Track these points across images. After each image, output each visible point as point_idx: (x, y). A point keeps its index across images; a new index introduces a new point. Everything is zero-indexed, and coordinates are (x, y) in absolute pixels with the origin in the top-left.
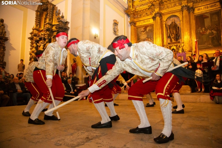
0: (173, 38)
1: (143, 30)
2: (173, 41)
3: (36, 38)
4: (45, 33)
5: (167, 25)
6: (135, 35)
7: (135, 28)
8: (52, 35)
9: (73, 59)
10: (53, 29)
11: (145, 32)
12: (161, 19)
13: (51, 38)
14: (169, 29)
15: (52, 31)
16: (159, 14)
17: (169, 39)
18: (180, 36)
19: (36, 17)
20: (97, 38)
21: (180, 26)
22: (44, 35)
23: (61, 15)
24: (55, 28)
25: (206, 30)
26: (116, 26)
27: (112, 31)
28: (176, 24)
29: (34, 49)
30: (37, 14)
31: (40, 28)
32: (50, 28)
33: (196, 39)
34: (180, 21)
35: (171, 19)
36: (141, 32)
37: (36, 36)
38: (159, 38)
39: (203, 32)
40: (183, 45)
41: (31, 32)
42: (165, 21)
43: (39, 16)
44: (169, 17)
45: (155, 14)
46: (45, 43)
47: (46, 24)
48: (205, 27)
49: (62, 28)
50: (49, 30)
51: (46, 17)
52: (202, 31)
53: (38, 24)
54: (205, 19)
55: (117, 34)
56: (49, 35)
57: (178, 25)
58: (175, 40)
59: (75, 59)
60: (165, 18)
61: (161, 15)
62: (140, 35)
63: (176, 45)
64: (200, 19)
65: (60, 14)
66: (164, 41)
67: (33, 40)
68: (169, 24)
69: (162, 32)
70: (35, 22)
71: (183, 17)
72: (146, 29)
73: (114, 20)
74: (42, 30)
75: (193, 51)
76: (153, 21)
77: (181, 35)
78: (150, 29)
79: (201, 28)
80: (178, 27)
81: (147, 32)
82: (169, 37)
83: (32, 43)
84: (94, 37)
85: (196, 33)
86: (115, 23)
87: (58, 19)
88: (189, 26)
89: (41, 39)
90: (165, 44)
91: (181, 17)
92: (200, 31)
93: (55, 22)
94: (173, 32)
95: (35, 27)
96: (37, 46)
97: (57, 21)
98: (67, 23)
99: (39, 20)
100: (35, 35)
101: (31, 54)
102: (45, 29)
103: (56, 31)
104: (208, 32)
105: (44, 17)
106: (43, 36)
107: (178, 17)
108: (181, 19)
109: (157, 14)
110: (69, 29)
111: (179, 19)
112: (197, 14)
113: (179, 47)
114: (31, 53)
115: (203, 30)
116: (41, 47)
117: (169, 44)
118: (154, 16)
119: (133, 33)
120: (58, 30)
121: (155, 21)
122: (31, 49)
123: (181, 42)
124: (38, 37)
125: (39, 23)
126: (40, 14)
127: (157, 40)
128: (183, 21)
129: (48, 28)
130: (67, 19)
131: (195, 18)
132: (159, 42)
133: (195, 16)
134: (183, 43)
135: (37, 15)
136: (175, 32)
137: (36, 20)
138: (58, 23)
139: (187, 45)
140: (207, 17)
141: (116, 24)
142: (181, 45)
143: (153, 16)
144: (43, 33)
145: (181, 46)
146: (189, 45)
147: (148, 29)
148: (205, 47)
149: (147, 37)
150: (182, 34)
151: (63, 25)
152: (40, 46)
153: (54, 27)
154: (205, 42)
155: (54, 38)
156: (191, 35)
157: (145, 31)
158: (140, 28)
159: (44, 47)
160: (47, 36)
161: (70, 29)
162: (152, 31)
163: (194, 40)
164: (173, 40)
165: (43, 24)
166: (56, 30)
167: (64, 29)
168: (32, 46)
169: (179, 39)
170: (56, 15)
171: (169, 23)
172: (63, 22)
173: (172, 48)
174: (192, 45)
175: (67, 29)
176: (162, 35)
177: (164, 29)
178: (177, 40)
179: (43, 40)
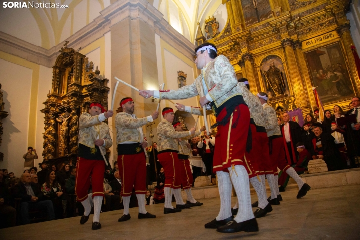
0: (276, 91)
2: (277, 95)
3: (54, 110)
4: (70, 101)
5: (263, 71)
8: (82, 103)
10: (82, 92)
12: (252, 64)
13: (79, 107)
14: (268, 76)
15: (82, 95)
16: (248, 56)
18: (286, 85)
19: (53, 77)
20: (155, 100)
21: (283, 71)
22: (68, 103)
23: (94, 70)
24: (86, 91)
25: (325, 72)
26: (183, 80)
28: (276, 68)
29: (51, 128)
30: (56, 71)
31: (61, 93)
32: (78, 92)
34: (283, 63)
35: (268, 62)
37: (54, 107)
39: (321, 76)
40: (293, 99)
41: (45, 101)
42: (259, 65)
43: (58, 75)
44: (265, 59)
45: (243, 57)
46: (71, 115)
47: (71, 86)
48: (322, 69)
49: (98, 89)
50: (77, 94)
51: (70, 75)
52: (319, 74)
53: (57, 87)
54: (320, 57)
56: (77, 103)
57: (281, 70)
58: (279, 93)
60: (258, 61)
61: (251, 57)
63: (282, 100)
64: (313, 57)
65: (92, 68)
67: (49, 113)
68: (267, 70)
69: (256, 83)
70: (53, 84)
71: (286, 57)
73: (178, 72)
74: (64, 97)
75: (312, 107)
76: (240, 67)
77: (288, 84)
79: (317, 71)
80: (282, 73)
82: (269, 89)
83: (47, 119)
84: (151, 100)
85: (310, 79)
86: (181, 76)
87: (90, 75)
88: (298, 69)
89: (62, 111)
91: (284, 57)
92: (316, 74)
93: (85, 82)
94: (275, 81)
95: (52, 92)
96: (57, 122)
97: (89, 79)
98: (105, 81)
99: (58, 81)
100: (53, 105)
101: (45, 137)
102: (70, 94)
103: (87, 95)
104: (329, 74)
105: (67, 75)
106: (66, 106)
107: (278, 57)
108: (283, 60)
109: (245, 56)
110: (109, 91)
111: (281, 61)
112: (307, 50)
113: (288, 103)
114: (46, 135)
115: (321, 73)
116: (62, 124)
117: (271, 100)
118: (240, 61)
120: (91, 94)
121: (243, 67)
122: (46, 129)
123: (289, 95)
124: (57, 107)
125: (59, 85)
126: (60, 72)
128: (287, 63)
129: (74, 91)
130: (104, 76)
131: (304, 57)
133: (304, 53)
134: (294, 96)
135: (55, 74)
136: (277, 80)
137: (53, 80)
138: (91, 83)
139: (300, 98)
140: (322, 53)
141: (183, 77)
142: (291, 99)
143: (238, 60)
144: (65, 101)
145: (290, 101)
146: (304, 98)
148: (329, 99)
150: (289, 82)
151: (99, 84)
152: (62, 121)
153: (84, 89)
154: (328, 90)
155: (84, 106)
156: (303, 83)
159: (68, 123)
160: (74, 104)
161: (111, 90)
163: (310, 89)
164: (276, 93)
165: (66, 87)
166: (87, 93)
167: (101, 90)
168: (48, 124)
169: (285, 91)
170: (87, 71)
171: (266, 68)
172: (98, 80)
173: (277, 105)
174: (308, 98)
175: (105, 91)
176: (257, 87)
177: (259, 78)
178: (282, 93)
179: (66, 112)
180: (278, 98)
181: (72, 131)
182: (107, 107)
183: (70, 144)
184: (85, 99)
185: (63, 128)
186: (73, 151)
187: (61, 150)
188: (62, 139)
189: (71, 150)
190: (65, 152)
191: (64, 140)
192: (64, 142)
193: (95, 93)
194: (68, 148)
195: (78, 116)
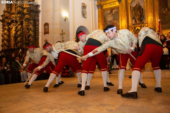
0: (138, 19)
1: (110, 12)
2: (138, 22)
6: (102, 17)
7: (102, 10)
8: (24, 18)
9: (45, 41)
10: (24, 11)
11: (111, 15)
12: (126, 2)
13: (22, 20)
14: (134, 10)
15: (24, 14)
17: (134, 20)
20: (67, 20)
21: (144, 8)
22: (16, 17)
24: (26, 11)
25: (169, 10)
26: (84, 9)
27: (81, 14)
28: (140, 5)
29: (6, 31)
31: (12, 10)
32: (21, 11)
33: (160, 19)
34: (144, 3)
36: (108, 14)
37: (7, 19)
38: (124, 20)
40: (147, 25)
41: (2, 15)
42: (130, 3)
46: (17, 25)
47: (17, 7)
48: (168, 8)
49: (33, 11)
50: (21, 13)
52: (165, 11)
54: (168, 1)
55: (85, 16)
56: (21, 18)
57: (142, 7)
59: (47, 40)
60: (130, 1)
62: (107, 17)
63: (140, 25)
66: (129, 22)
67: (4, 22)
69: (127, 14)
72: (112, 11)
74: (13, 13)
75: (156, 31)
76: (118, 3)
77: (145, 16)
78: (116, 11)
79: (164, 9)
80: (142, 9)
81: (113, 15)
82: (133, 18)
83: (4, 25)
84: (64, 20)
85: (159, 14)
86: (83, 6)
89: (12, 21)
90: (130, 25)
92: (163, 11)
93: (26, 6)
94: (138, 13)
95: (6, 9)
97: (28, 4)
98: (38, 6)
101: (3, 36)
102: (17, 12)
106: (14, 19)
108: (145, 1)
110: (40, 12)
111: (143, 1)
116: (13, 29)
117: (134, 24)
119: (100, 15)
120: (29, 13)
121: (120, 4)
122: (3, 31)
123: (145, 23)
124: (9, 19)
127: (122, 22)
128: (147, 3)
129: (19, 11)
130: (37, 3)
132: (124, 23)
134: (147, 23)
136: (139, 13)
138: (29, 6)
139: (150, 25)
141: (85, 7)
142: (145, 25)
144: (14, 16)
146: (153, 25)
147: (114, 11)
148: (168, 27)
149: (113, 19)
151: (34, 8)
152: (12, 28)
154: (168, 22)
155: (25, 20)
156: (154, 16)
157: (111, 13)
158: (107, 11)
159: (16, 29)
160: (19, 18)
161: (41, 12)
162: (117, 13)
163: (158, 20)
164: (137, 21)
165: (14, 7)
166: (27, 13)
167: (35, 12)
168: (4, 29)
169: (143, 20)
171: (134, 5)
172: (34, 5)
173: (137, 28)
174: (155, 25)
175: (38, 12)
176: (127, 17)
177: (129, 11)
178: (141, 21)
179: (15, 23)
180: (138, 24)
181: (18, 34)
182: (39, 22)
183: (17, 41)
184: (26, 16)
185: (13, 32)
186: (19, 46)
187: (12, 44)
188: (12, 38)
189: (18, 45)
190: (14, 46)
191: (14, 39)
192: (14, 40)
193: (31, 13)
194: (16, 44)
195: (21, 25)
